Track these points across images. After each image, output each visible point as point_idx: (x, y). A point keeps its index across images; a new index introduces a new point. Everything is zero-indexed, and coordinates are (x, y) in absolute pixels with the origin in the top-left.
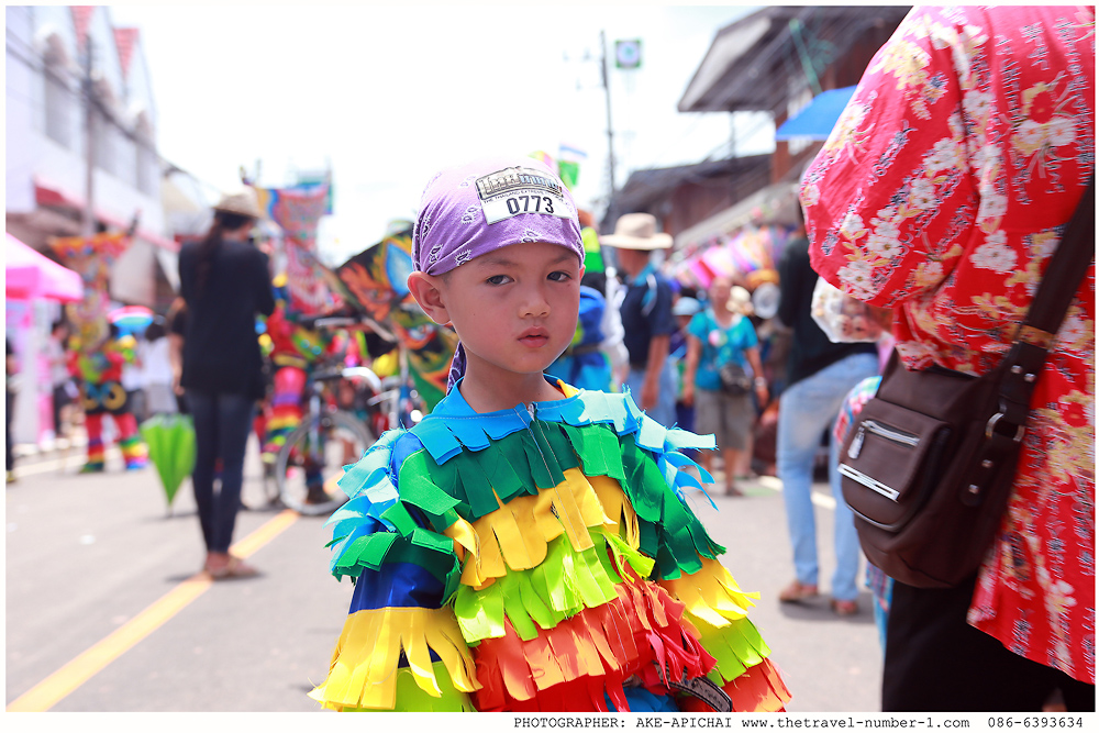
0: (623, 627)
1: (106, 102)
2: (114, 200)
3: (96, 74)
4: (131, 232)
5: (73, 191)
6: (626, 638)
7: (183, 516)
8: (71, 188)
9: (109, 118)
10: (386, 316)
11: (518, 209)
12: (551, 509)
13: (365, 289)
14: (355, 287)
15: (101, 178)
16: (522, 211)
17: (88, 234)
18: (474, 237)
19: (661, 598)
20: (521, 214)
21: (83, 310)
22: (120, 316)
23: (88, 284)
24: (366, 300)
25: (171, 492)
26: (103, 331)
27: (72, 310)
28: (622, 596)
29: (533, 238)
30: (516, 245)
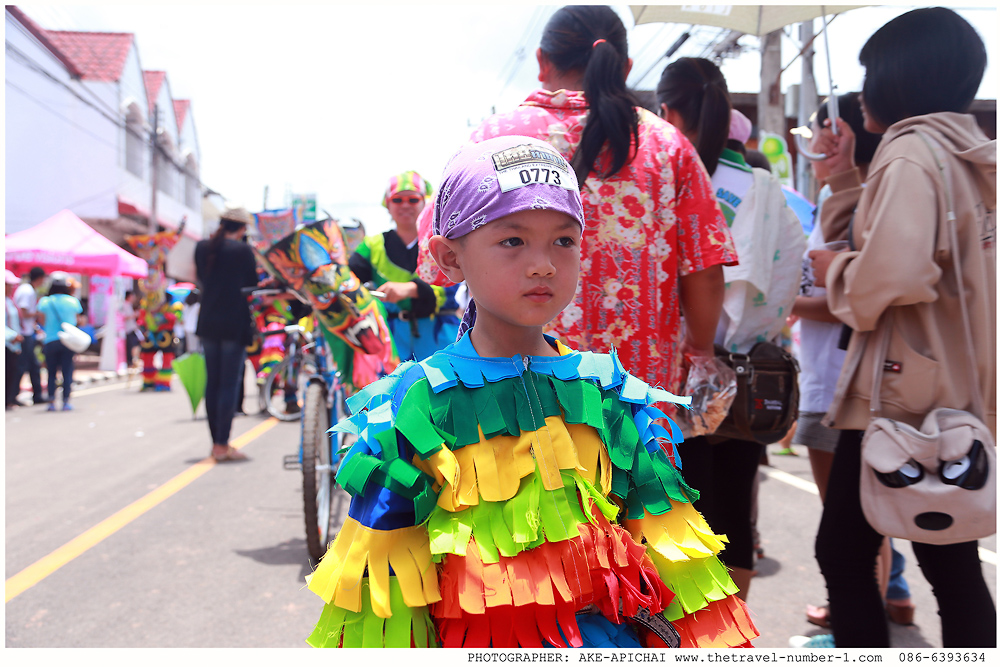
0: (581, 563)
1: (166, 147)
2: (169, 212)
3: (160, 131)
4: (180, 231)
5: (143, 205)
6: (582, 574)
7: (201, 419)
8: (142, 203)
9: (168, 158)
10: (301, 287)
11: (530, 179)
12: (530, 449)
13: (285, 268)
14: (278, 266)
15: (161, 196)
16: (533, 181)
17: (152, 232)
18: (490, 204)
19: (625, 540)
20: (533, 184)
21: (148, 284)
22: (173, 289)
23: (151, 266)
24: (287, 275)
25: (195, 406)
26: (162, 298)
27: (141, 283)
28: (584, 535)
29: (543, 205)
30: (527, 211)
